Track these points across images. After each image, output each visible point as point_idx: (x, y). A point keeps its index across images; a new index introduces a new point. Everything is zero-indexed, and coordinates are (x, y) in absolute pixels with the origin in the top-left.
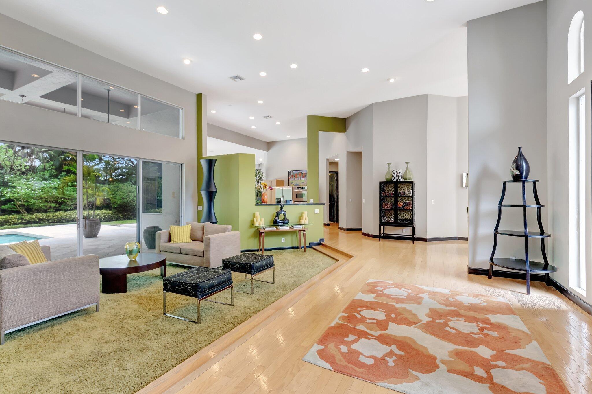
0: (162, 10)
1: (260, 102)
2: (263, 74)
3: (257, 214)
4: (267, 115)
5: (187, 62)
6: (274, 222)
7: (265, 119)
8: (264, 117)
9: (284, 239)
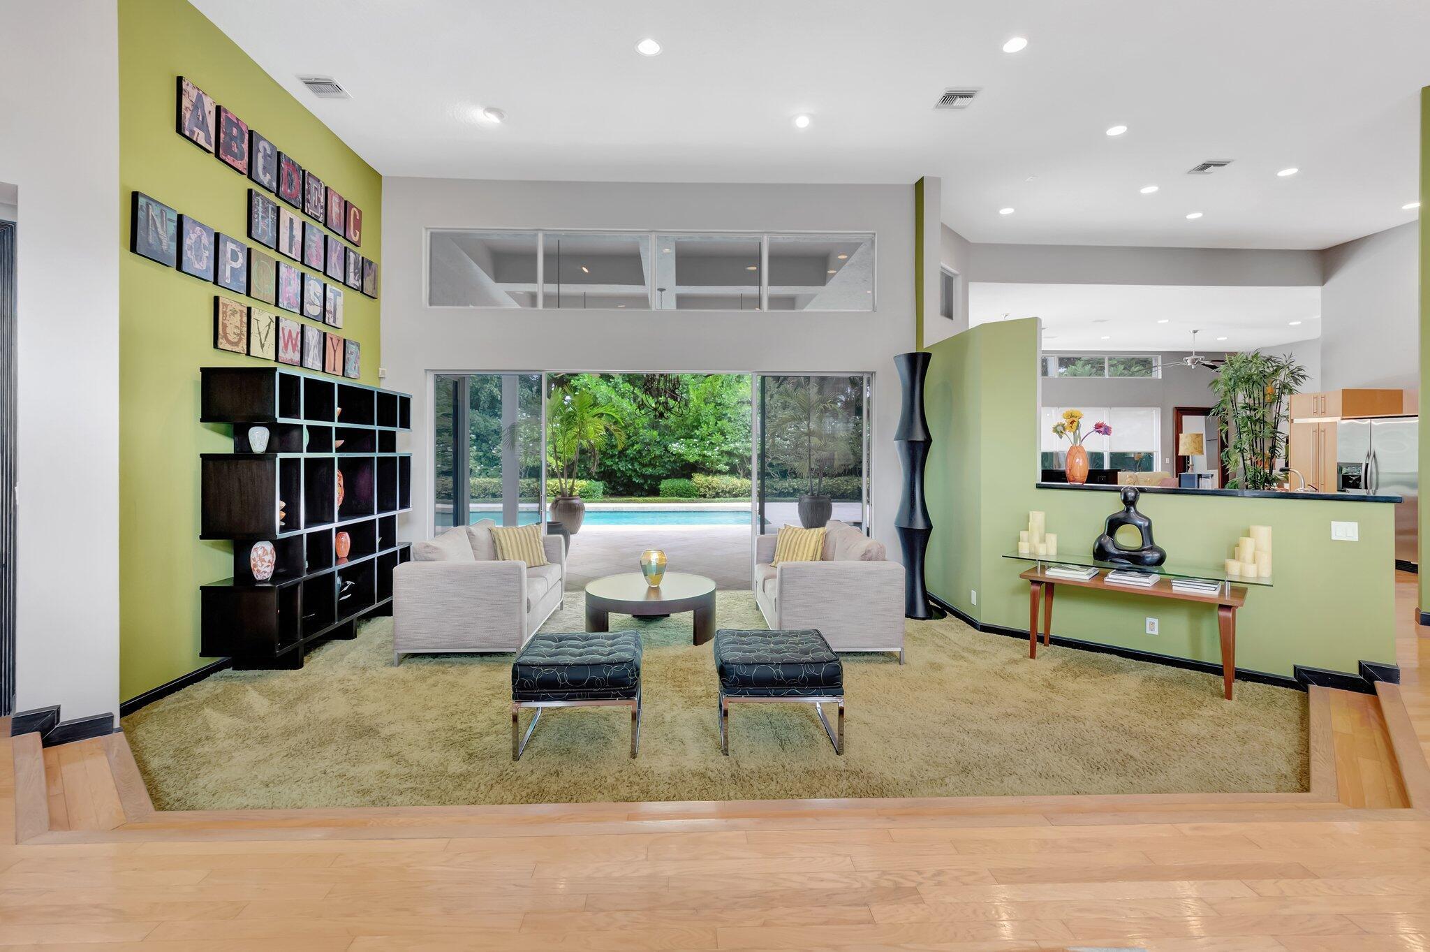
0: (649, 47)
1: (1117, 131)
2: (1015, 45)
3: (1037, 518)
4: (1200, 163)
5: (802, 122)
6: (1094, 553)
7: (1201, 177)
8: (1190, 172)
9: (1156, 621)
